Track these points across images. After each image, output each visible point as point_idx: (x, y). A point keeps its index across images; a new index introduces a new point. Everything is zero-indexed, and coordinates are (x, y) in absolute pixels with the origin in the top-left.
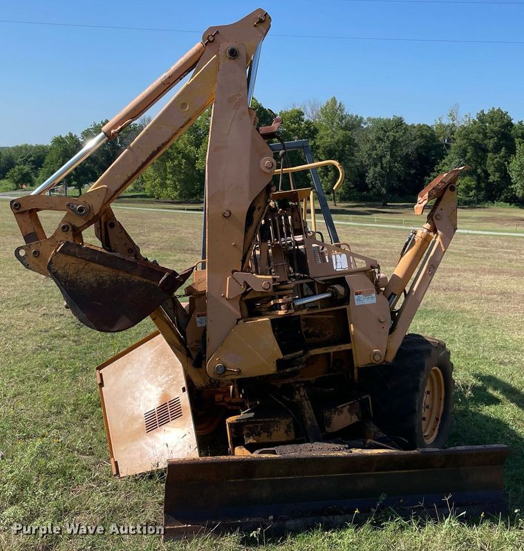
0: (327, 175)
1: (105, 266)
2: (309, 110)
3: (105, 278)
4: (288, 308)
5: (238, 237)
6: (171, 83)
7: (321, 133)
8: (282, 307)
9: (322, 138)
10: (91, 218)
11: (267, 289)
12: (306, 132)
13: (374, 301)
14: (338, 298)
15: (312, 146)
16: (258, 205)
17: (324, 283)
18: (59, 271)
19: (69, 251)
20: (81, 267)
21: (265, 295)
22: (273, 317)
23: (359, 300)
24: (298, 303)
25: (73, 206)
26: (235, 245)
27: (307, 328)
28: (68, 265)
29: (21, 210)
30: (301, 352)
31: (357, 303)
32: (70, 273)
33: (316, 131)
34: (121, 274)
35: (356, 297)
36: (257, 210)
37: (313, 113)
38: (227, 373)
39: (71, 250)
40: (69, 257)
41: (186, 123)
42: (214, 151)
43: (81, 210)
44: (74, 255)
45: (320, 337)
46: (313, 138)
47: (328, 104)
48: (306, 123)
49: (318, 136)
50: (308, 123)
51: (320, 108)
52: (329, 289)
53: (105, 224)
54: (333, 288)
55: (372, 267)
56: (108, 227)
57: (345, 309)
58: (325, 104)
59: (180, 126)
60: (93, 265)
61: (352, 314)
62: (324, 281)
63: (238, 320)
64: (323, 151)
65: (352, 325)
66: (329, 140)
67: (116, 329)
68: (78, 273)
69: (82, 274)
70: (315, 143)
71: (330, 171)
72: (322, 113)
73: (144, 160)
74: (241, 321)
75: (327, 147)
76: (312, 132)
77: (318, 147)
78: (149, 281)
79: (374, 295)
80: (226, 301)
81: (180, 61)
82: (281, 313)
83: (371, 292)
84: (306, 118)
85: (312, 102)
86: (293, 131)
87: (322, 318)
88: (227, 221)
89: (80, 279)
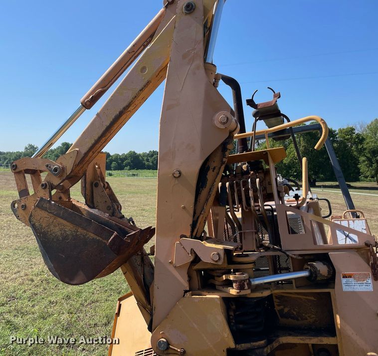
0: (372, 166)
1: (68, 222)
2: (358, 127)
3: (68, 233)
4: (241, 287)
5: (188, 198)
6: (135, 51)
7: (368, 141)
8: (234, 285)
9: (368, 143)
10: (64, 178)
11: (216, 261)
12: (357, 140)
13: (370, 288)
14: (318, 279)
15: (361, 149)
16: (212, 165)
17: (300, 258)
18: (36, 224)
19: (42, 206)
20: (51, 220)
21: (216, 267)
22: (225, 295)
23: (347, 284)
24: (257, 282)
25: (50, 167)
26: (184, 208)
27: (282, 307)
28: (42, 219)
29: (17, 170)
30: (262, 342)
31: (345, 288)
32: (44, 225)
33: (363, 139)
34: (80, 230)
35: (344, 281)
36: (211, 171)
37: (361, 129)
38: (170, 351)
39: (44, 206)
40: (43, 211)
41: (145, 86)
42: (167, 110)
43: (56, 170)
44: (45, 209)
45: (298, 320)
46: (361, 144)
47: (372, 123)
48: (356, 135)
49: (365, 142)
50: (358, 135)
51: (366, 126)
52: (306, 266)
53: (92, 184)
54: (312, 266)
55: (367, 245)
56: (94, 186)
57: (329, 293)
58: (370, 123)
59: (139, 89)
60: (59, 219)
61: (338, 302)
62: (300, 255)
63: (186, 292)
64: (368, 151)
65: (338, 317)
66: (373, 144)
67: (75, 282)
68: (48, 226)
69: (52, 227)
70: (363, 147)
71: (374, 164)
72: (368, 128)
73: (108, 124)
74: (188, 294)
75: (371, 149)
76: (361, 140)
77: (365, 149)
78: (101, 239)
79: (370, 281)
80: (174, 268)
81: (144, 30)
82: (233, 292)
83: (366, 276)
84: (356, 132)
85: (361, 123)
86: (347, 139)
87: (300, 299)
88: (177, 182)
89: (51, 231)
